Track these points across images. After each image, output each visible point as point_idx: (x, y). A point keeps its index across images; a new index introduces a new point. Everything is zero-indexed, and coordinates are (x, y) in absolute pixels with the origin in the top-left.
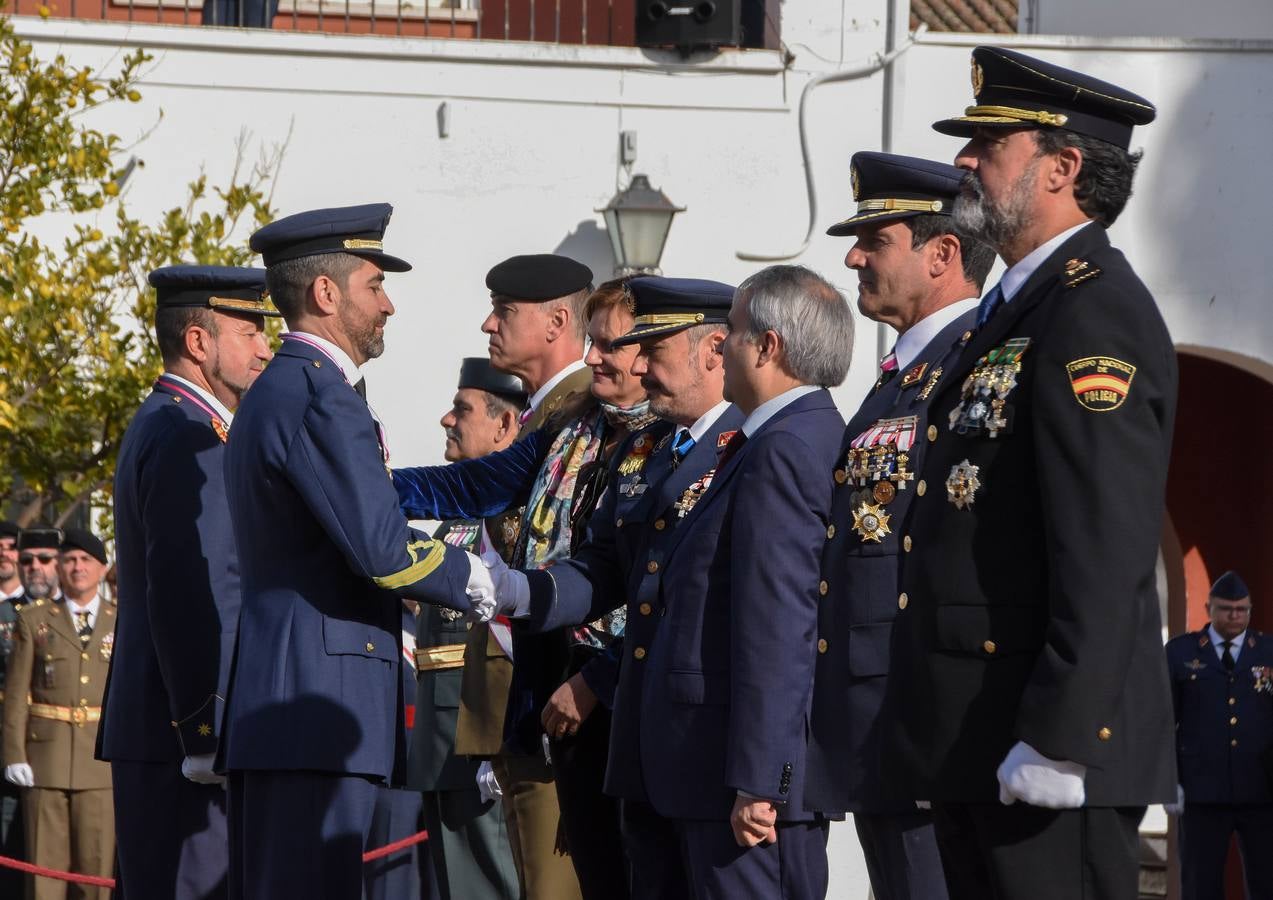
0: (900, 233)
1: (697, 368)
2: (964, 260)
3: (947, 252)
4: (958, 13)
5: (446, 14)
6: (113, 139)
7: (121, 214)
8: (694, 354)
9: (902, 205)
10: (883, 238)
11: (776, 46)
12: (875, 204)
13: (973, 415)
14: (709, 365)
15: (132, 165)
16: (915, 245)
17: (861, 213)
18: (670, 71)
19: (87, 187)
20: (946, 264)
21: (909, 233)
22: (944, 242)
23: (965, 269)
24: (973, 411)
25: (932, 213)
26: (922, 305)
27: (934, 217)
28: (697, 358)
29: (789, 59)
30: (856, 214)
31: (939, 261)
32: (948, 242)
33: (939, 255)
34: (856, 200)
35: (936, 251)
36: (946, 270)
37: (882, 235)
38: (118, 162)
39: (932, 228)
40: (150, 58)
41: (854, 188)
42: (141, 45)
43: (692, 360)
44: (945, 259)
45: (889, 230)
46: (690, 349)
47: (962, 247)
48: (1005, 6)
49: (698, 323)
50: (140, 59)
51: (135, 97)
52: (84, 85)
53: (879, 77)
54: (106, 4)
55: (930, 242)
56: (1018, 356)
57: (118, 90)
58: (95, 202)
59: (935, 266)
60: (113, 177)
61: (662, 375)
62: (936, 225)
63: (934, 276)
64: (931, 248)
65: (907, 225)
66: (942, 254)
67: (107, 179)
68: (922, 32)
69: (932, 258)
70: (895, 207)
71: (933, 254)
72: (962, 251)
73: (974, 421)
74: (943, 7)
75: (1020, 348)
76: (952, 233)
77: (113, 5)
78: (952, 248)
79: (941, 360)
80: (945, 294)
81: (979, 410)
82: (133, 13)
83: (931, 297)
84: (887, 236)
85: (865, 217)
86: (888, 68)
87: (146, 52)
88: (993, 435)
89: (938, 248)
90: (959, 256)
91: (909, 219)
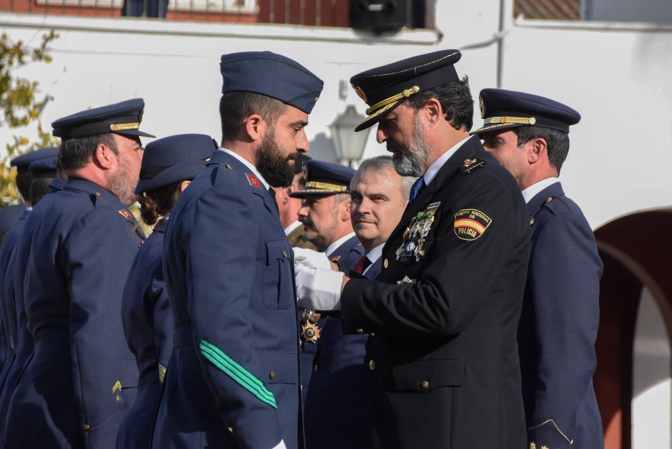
0: (510, 138)
1: (336, 218)
2: (549, 153)
3: (539, 149)
4: (546, 8)
5: (235, 9)
6: (35, 84)
7: (40, 129)
8: (335, 210)
9: (511, 121)
10: (500, 141)
11: (432, 28)
12: (494, 120)
13: (408, 249)
14: (344, 218)
15: (47, 99)
16: (519, 145)
17: (485, 125)
18: (369, 42)
19: (20, 112)
20: (538, 156)
21: (516, 137)
22: (537, 142)
23: (549, 159)
24: (408, 247)
25: (530, 125)
26: (524, 181)
27: (530, 128)
28: (337, 213)
29: (440, 36)
30: (483, 126)
31: (534, 154)
32: (540, 142)
33: (534, 150)
34: (482, 118)
35: (532, 148)
36: (538, 160)
37: (500, 138)
38: (38, 98)
39: (530, 134)
40: (58, 36)
41: (481, 111)
42: (53, 28)
43: (334, 213)
44: (538, 153)
45: (503, 135)
46: (334, 206)
47: (548, 146)
48: (574, 4)
49: (342, 192)
50: (52, 36)
51: (49, 59)
52: (18, 51)
53: (495, 46)
54: (32, 3)
55: (529, 143)
56: (432, 213)
57: (39, 55)
58: (24, 121)
59: (532, 157)
60: (35, 107)
61: (315, 219)
62: (532, 133)
63: (531, 163)
64: (529, 146)
65: (514, 132)
66: (536, 150)
67: (31, 107)
68: (521, 19)
69: (530, 153)
70: (507, 121)
71: (530, 150)
72: (547, 148)
73: (409, 252)
74: (537, 5)
75: (434, 209)
76: (541, 137)
77: (36, 4)
78: (542, 146)
79: (534, 214)
80: (538, 174)
81: (412, 246)
82: (48, 9)
83: (529, 176)
84: (503, 140)
85: (489, 128)
86: (500, 41)
87: (56, 32)
88: (417, 260)
89: (533, 146)
90: (546, 151)
91: (516, 129)
